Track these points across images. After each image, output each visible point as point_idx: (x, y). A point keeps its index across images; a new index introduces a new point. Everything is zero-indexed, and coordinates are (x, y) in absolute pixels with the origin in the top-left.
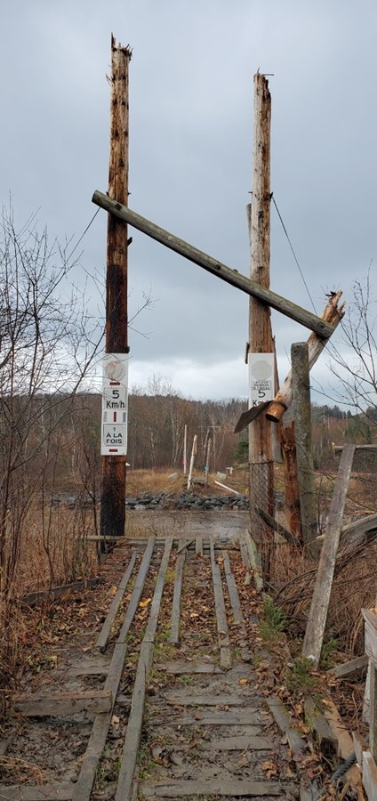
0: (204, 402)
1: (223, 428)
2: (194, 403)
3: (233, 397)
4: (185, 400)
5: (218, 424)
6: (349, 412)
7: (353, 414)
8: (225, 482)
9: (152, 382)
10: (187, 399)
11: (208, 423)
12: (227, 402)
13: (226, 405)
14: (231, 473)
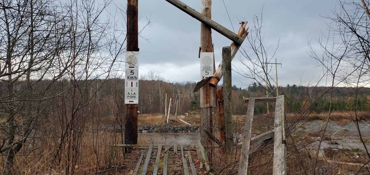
0: (174, 84)
1: (183, 95)
2: (170, 84)
3: (188, 81)
4: (166, 83)
5: (181, 93)
6: (240, 88)
7: (242, 89)
8: (184, 120)
9: (150, 73)
10: (167, 82)
11: (177, 93)
12: (185, 84)
13: (185, 85)
14: (187, 115)
